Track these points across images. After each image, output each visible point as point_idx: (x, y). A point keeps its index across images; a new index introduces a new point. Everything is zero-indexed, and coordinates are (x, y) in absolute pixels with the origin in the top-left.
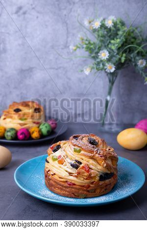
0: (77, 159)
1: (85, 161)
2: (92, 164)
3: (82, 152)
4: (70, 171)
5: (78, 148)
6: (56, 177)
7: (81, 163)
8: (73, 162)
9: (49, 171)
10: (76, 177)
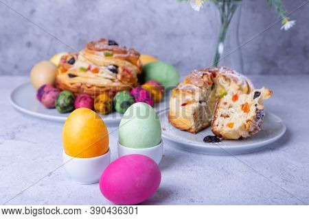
0: (113, 62)
1: (121, 64)
2: (129, 66)
3: (115, 55)
4: (111, 77)
5: (111, 52)
6: (94, 88)
7: (117, 67)
8: (111, 67)
9: (82, 84)
10: (120, 81)
